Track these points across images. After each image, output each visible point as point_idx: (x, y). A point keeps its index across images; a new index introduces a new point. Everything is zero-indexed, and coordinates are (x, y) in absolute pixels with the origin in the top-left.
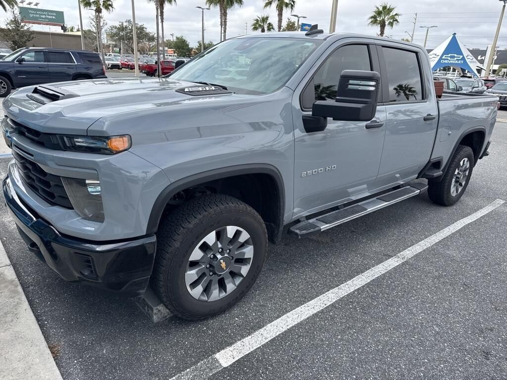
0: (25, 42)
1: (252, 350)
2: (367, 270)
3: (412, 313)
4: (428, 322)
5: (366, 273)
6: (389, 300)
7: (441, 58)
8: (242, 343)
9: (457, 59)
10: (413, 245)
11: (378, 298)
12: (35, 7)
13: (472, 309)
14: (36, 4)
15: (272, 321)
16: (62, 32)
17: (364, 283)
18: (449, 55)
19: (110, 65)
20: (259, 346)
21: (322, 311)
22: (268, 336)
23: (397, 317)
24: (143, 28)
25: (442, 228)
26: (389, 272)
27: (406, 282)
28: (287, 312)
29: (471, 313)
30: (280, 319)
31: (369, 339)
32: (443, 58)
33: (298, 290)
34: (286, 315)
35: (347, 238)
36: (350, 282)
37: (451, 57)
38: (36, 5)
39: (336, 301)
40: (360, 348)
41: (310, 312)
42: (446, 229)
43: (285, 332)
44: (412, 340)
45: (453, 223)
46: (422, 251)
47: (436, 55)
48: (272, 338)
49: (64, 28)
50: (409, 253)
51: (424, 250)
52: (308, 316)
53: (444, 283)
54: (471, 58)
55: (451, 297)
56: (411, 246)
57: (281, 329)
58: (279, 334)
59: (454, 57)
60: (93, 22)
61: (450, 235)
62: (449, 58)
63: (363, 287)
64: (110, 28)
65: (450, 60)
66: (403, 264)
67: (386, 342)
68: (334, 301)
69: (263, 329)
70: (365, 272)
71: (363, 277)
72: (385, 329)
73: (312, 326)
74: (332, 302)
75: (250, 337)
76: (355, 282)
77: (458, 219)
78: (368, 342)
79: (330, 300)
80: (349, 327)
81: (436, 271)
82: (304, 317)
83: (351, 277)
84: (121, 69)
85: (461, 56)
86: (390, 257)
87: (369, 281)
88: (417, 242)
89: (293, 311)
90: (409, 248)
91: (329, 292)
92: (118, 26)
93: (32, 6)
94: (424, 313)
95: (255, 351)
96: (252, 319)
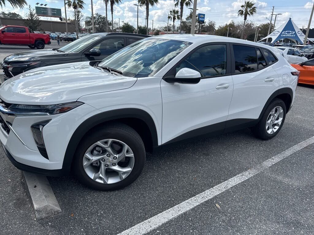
0: (36, 27)
9: (291, 34)
12: (45, 7)
14: (46, 5)
16: (60, 21)
32: (283, 33)
37: (288, 33)
47: (278, 32)
54: (301, 33)
59: (289, 33)
64: (86, 18)
65: (287, 35)
85: (294, 32)
92: (90, 17)
93: (43, 6)
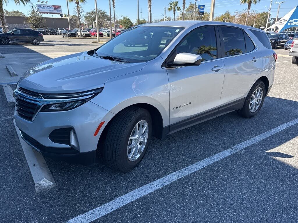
1: (97, 218)
2: (206, 158)
3: (232, 192)
4: (243, 199)
5: (204, 161)
6: (216, 182)
7: (288, 22)
8: (93, 212)
10: (245, 140)
11: (208, 180)
13: (281, 190)
15: (122, 195)
16: (60, 17)
17: (200, 168)
18: (294, 20)
19: (84, 35)
20: (104, 214)
21: (162, 189)
22: (114, 207)
23: (219, 195)
24: (105, 13)
25: (270, 129)
26: (222, 160)
27: (233, 168)
28: (136, 188)
29: (280, 194)
30: (128, 194)
31: (192, 212)
32: (290, 22)
33: (150, 172)
34: (133, 191)
35: (198, 135)
36: (190, 167)
37: (295, 21)
38: (46, 3)
39: (175, 181)
40: (182, 220)
41: (153, 189)
42: (273, 130)
43: (129, 204)
44: (226, 214)
45: (280, 125)
46: (252, 145)
47: (285, 20)
48: (117, 208)
49: (61, 15)
50: (241, 146)
51: (253, 145)
52: (150, 192)
53: (263, 169)
55: (266, 180)
56: (243, 141)
57: (126, 202)
58: (123, 206)
59: (297, 21)
60: (76, 11)
61: (275, 134)
62: (294, 22)
63: (199, 170)
64: (86, 14)
65: (294, 23)
66: (234, 154)
67: (205, 215)
68: (174, 181)
69: (113, 201)
70: (203, 159)
71: (201, 164)
72: (207, 205)
73: (151, 200)
74: (171, 182)
75: (100, 207)
76: (194, 167)
77: (284, 123)
78: (190, 215)
79: (171, 180)
80: (178, 202)
81: (258, 160)
82: (147, 193)
83: (191, 163)
84: (91, 37)
86: (226, 149)
87: (205, 166)
88: (249, 138)
89: (140, 188)
90: (242, 143)
91: (172, 174)
92: (90, 12)
93: (44, 3)
94: (242, 193)
95: (100, 218)
96: (108, 194)
